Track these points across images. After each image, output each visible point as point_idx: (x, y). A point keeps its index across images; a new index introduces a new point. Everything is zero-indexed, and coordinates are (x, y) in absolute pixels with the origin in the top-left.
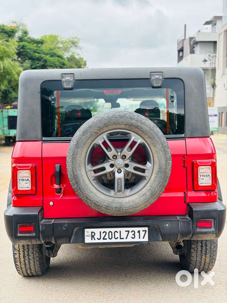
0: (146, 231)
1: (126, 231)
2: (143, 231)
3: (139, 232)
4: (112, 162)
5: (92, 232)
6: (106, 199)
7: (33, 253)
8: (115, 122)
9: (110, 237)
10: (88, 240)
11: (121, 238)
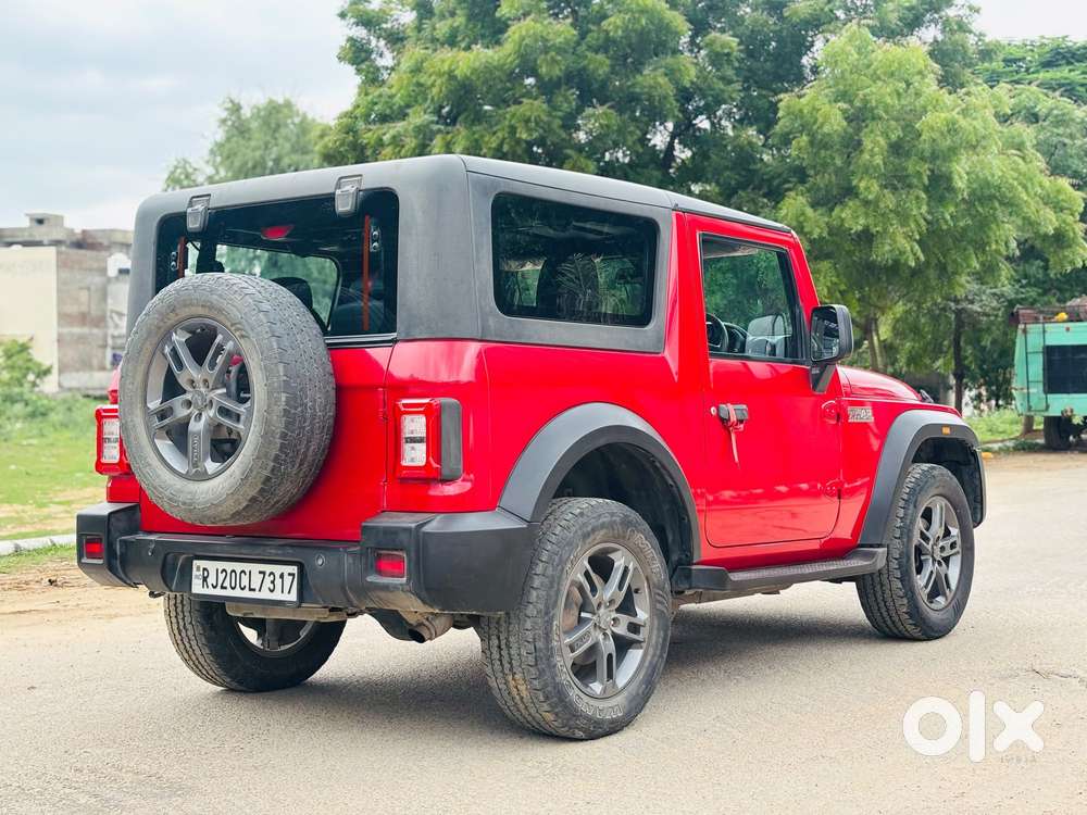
0: (293, 575)
1: (260, 572)
2: (290, 574)
3: (282, 576)
4: (188, 396)
5: (204, 569)
6: (172, 482)
7: (191, 623)
8: (184, 300)
9: (233, 585)
10: (197, 587)
11: (251, 590)
